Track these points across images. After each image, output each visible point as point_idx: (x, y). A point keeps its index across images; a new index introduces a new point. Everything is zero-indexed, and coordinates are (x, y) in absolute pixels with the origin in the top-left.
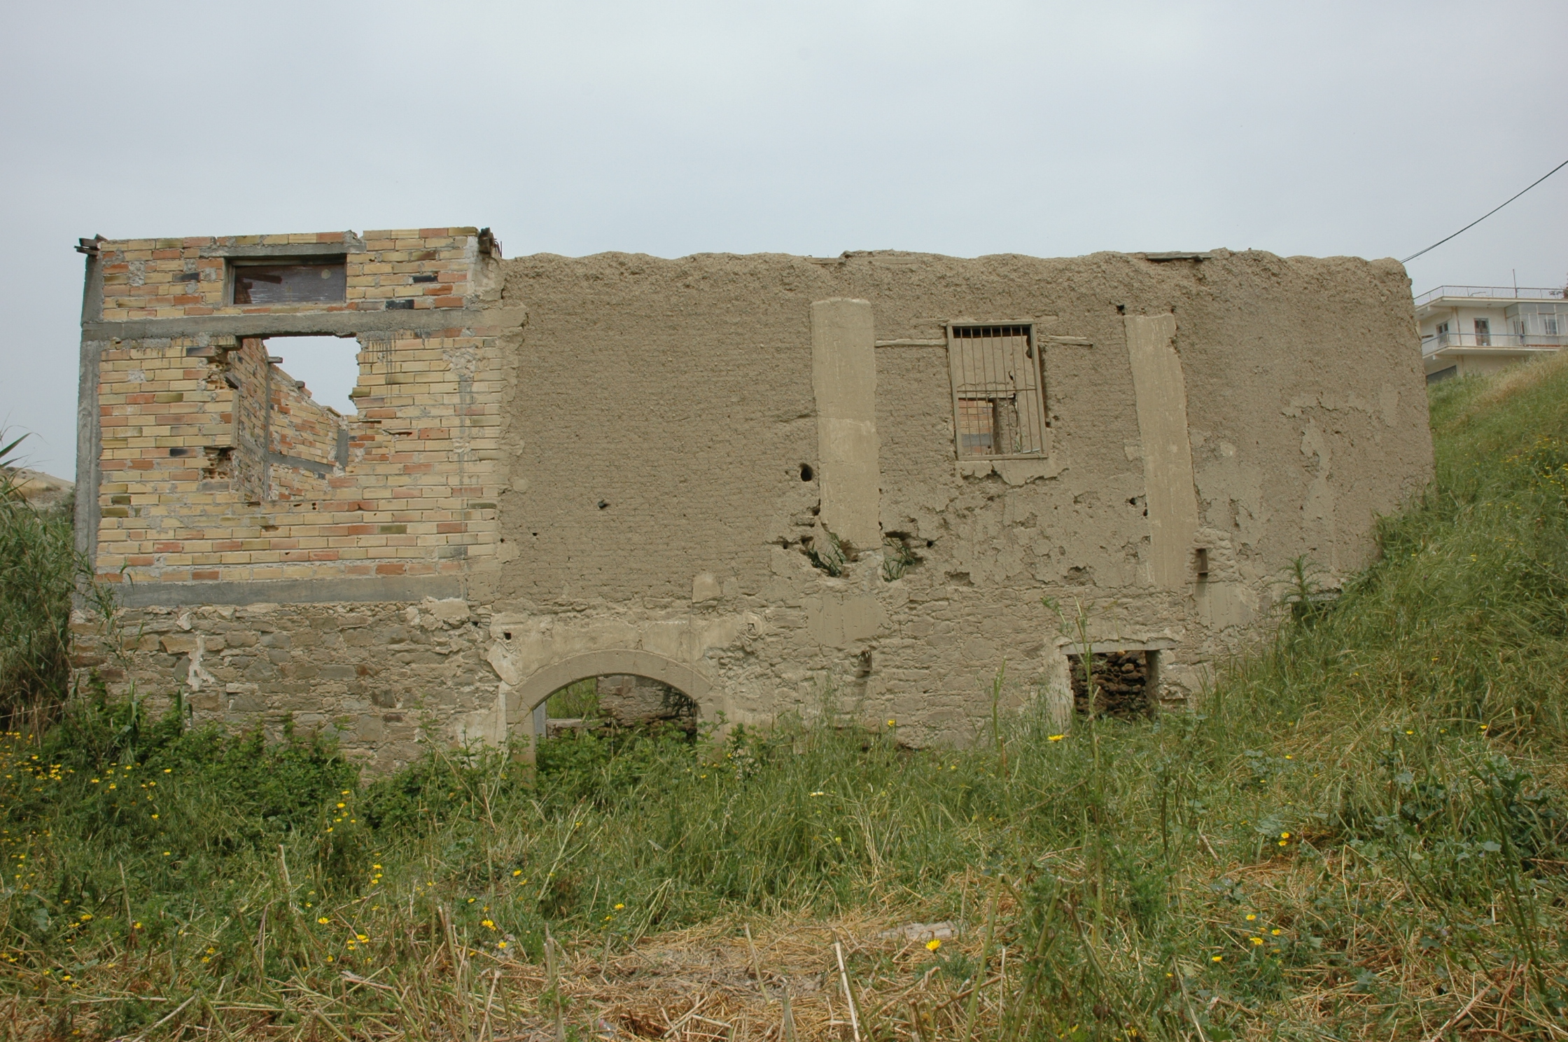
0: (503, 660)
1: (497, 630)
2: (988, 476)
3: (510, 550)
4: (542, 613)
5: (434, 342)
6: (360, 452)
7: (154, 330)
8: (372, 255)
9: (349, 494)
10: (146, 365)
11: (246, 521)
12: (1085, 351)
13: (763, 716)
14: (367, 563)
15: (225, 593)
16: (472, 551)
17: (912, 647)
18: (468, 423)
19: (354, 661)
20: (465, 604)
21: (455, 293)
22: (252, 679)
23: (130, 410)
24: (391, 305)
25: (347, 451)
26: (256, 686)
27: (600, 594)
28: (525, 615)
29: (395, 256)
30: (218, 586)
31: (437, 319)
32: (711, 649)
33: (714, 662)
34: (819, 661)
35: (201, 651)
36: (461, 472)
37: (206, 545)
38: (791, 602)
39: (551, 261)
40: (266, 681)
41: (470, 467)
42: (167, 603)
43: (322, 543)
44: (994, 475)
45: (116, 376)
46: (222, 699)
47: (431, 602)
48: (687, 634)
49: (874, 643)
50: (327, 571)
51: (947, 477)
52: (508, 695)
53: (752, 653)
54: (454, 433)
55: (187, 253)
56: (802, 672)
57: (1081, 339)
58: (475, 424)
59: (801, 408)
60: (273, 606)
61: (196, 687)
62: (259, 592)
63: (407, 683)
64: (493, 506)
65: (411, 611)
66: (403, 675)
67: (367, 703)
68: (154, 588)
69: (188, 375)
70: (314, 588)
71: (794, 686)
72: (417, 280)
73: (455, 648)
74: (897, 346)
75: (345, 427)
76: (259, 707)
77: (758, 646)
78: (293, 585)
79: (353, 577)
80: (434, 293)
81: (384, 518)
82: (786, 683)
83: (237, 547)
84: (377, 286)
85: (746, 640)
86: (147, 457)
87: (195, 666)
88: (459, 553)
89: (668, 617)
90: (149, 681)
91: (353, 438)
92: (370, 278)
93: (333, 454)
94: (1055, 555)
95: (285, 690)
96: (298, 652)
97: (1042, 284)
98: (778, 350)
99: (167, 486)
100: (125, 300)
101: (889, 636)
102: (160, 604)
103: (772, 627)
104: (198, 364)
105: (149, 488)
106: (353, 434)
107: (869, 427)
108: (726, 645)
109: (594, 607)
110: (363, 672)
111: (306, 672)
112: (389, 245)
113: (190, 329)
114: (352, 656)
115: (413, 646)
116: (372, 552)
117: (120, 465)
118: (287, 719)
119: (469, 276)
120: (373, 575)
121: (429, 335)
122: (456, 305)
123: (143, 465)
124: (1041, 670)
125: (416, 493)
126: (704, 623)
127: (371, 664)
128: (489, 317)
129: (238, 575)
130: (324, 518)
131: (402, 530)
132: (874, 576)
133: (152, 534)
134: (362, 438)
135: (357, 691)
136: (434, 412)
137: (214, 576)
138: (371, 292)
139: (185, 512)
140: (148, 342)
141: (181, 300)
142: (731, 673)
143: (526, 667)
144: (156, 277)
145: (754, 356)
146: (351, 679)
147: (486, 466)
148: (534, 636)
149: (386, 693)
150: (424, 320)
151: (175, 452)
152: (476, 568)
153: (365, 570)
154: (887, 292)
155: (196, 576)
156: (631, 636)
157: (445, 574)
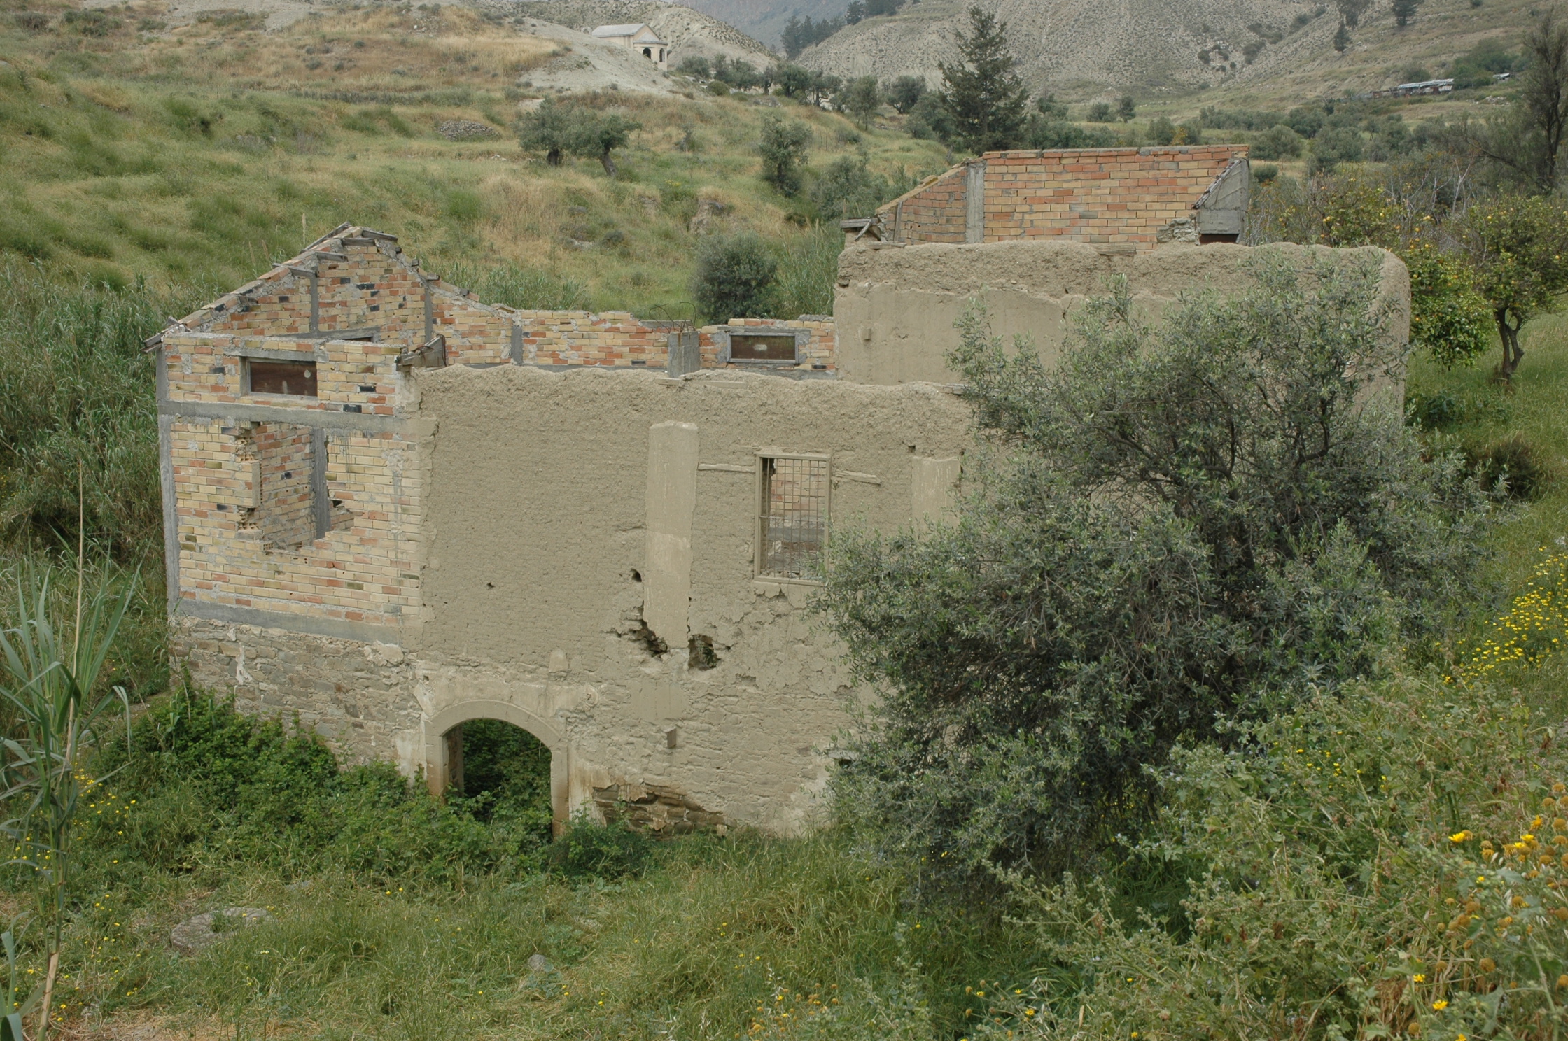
0: (424, 696)
1: (420, 673)
2: (778, 597)
3: (427, 614)
4: (450, 664)
5: (376, 441)
6: (532, 348)
7: (200, 411)
8: (332, 365)
9: (327, 555)
10: (198, 437)
11: (265, 566)
12: (872, 489)
13: (597, 767)
14: (340, 609)
15: (255, 617)
16: (405, 610)
17: (709, 730)
18: (400, 510)
19: (334, 680)
20: (400, 650)
21: (387, 404)
22: (274, 682)
23: (191, 471)
24: (347, 408)
25: (521, 347)
26: (276, 688)
27: (488, 655)
28: (438, 664)
29: (348, 368)
30: (250, 612)
31: (375, 424)
32: (561, 709)
33: (563, 720)
34: (639, 730)
35: (243, 658)
36: (396, 549)
37: (242, 579)
38: (619, 682)
39: (457, 376)
40: (282, 684)
41: (402, 545)
42: (222, 618)
43: (311, 588)
44: (781, 595)
45: (180, 443)
46: (257, 692)
47: (378, 644)
48: (545, 695)
49: (680, 723)
50: (316, 611)
51: (743, 593)
52: (426, 723)
53: (591, 717)
54: (391, 516)
55: (217, 350)
56: (626, 738)
57: (871, 477)
58: (405, 511)
59: (635, 520)
60: (283, 631)
61: (241, 682)
62: (274, 620)
63: (366, 701)
64: (417, 578)
65: (367, 649)
66: (363, 695)
67: (343, 711)
68: (214, 606)
69: (224, 449)
70: (307, 622)
71: (619, 746)
72: (363, 389)
73: (394, 682)
74: (715, 470)
75: (518, 323)
76: (279, 702)
77: (595, 712)
78: (296, 618)
79: (332, 618)
80: (374, 401)
81: (348, 576)
82: (615, 744)
83: (261, 584)
84: (337, 391)
85: (586, 705)
86: (205, 509)
87: (240, 668)
88: (397, 610)
89: (532, 680)
90: (214, 673)
91: (526, 334)
92: (332, 384)
93: (507, 351)
94: (827, 671)
95: (294, 693)
96: (299, 668)
97: (846, 419)
98: (622, 467)
99: (217, 531)
100: (181, 384)
101: (690, 720)
102: (217, 618)
103: (605, 699)
104: (228, 440)
105: (206, 532)
106: (526, 330)
107: (684, 543)
108: (572, 708)
109: (484, 665)
110: (339, 689)
111: (306, 683)
112: (342, 356)
113: (222, 413)
114: (333, 677)
115: (369, 676)
116: (343, 601)
117: (188, 513)
118: (296, 714)
119: (397, 390)
120: (343, 619)
121: (372, 436)
122: (388, 412)
123: (201, 514)
124: (810, 767)
125: (368, 560)
126: (559, 688)
127: (344, 683)
128: (411, 426)
129: (261, 604)
130: (312, 571)
131: (360, 587)
132: (680, 670)
133: (210, 566)
134: (535, 334)
135: (337, 701)
136: (378, 499)
137: (248, 603)
138: (334, 395)
139: (229, 553)
140: (198, 419)
141: (215, 388)
142: (577, 730)
143: (438, 704)
144: (198, 367)
145: (603, 471)
146: (332, 693)
147: (411, 547)
148: (444, 681)
149: (354, 706)
150: (368, 423)
151: (220, 507)
152: (408, 624)
153: (337, 614)
154: (714, 418)
155: (238, 602)
156: (506, 692)
157: (388, 625)
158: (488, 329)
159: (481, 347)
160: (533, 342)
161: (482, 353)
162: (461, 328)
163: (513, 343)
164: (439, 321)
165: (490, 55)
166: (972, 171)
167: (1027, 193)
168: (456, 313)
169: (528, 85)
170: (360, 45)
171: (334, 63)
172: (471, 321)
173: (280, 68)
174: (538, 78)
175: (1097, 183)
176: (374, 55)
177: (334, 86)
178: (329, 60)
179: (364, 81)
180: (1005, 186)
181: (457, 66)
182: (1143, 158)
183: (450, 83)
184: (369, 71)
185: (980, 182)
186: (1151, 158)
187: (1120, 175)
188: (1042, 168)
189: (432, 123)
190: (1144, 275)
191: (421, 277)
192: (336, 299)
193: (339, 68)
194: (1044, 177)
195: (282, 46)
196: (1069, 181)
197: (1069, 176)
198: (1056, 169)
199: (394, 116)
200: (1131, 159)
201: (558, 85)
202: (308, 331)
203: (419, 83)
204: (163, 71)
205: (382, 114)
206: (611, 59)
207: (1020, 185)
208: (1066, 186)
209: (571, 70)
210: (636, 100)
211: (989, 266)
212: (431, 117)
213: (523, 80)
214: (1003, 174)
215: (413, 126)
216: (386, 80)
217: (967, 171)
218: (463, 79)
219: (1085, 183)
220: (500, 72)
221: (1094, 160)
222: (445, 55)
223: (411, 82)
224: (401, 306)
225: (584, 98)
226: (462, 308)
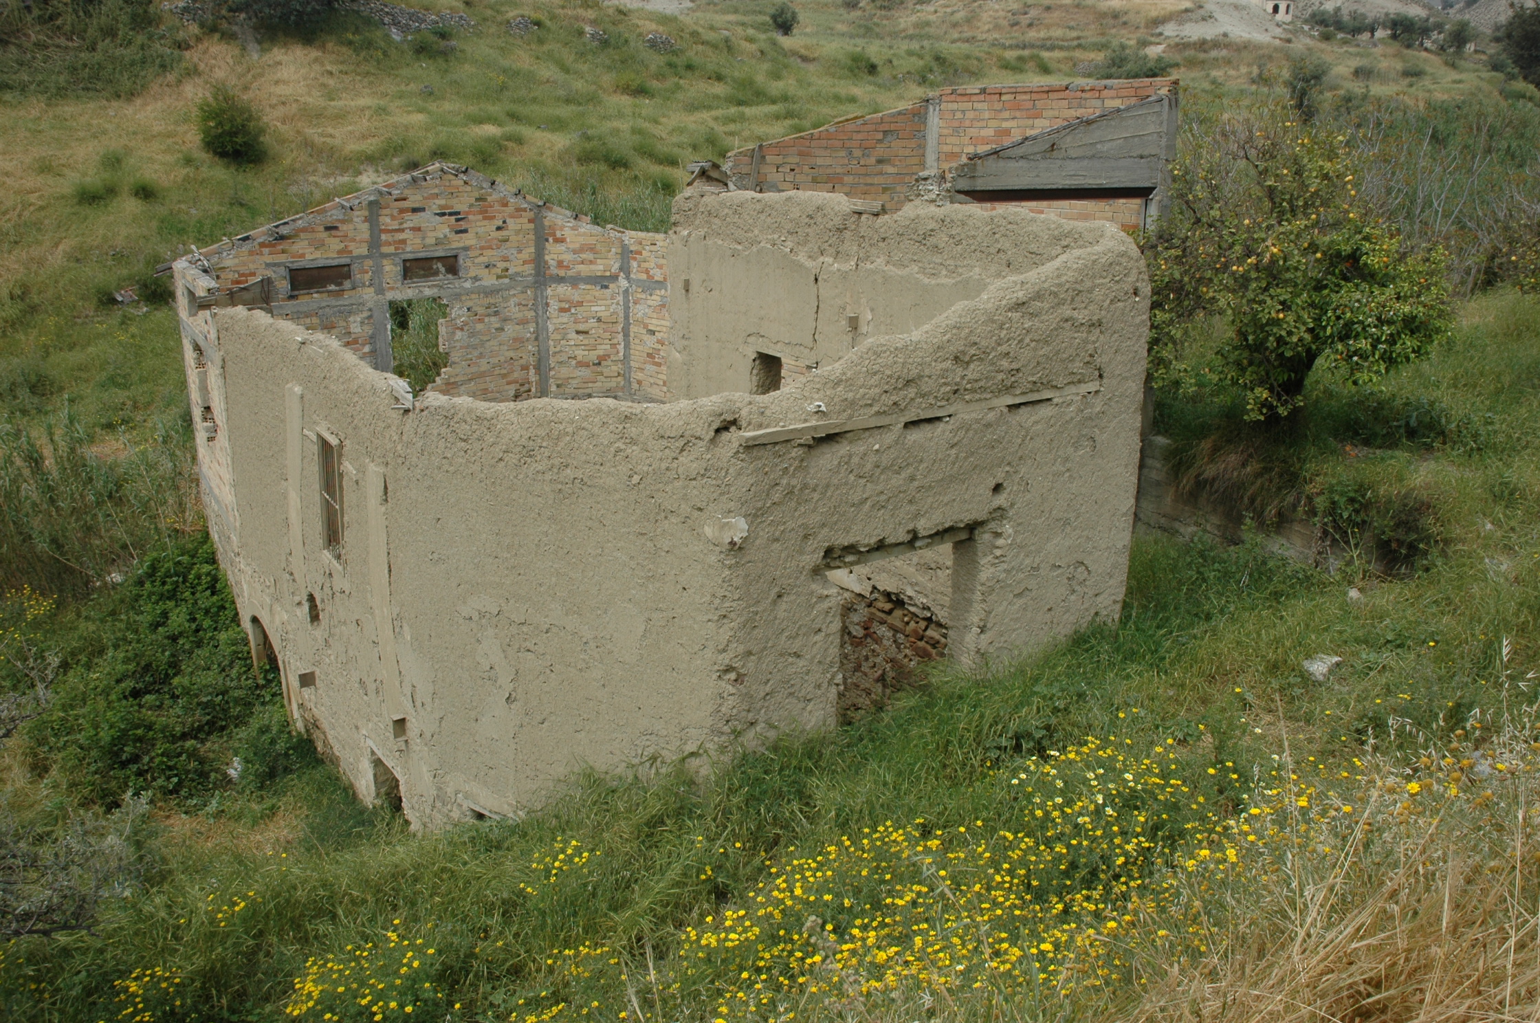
3: (239, 519)
6: (635, 265)
18: (223, 428)
25: (628, 263)
32: (278, 626)
39: (232, 318)
48: (271, 611)
49: (314, 668)
51: (320, 563)
57: (354, 472)
64: (233, 487)
74: (308, 437)
75: (627, 242)
85: (285, 629)
88: (233, 511)
91: (631, 252)
93: (617, 266)
98: (281, 420)
106: (631, 249)
107: (298, 503)
134: (636, 253)
136: (218, 416)
143: (248, 595)
147: (229, 460)
148: (248, 578)
152: (236, 524)
154: (309, 384)
158: (598, 247)
159: (591, 262)
160: (635, 259)
161: (593, 267)
162: (572, 246)
163: (622, 259)
164: (551, 240)
165: (1138, 13)
166: (931, 108)
167: (973, 132)
168: (567, 233)
169: (1161, 34)
170: (1048, 8)
171: (1028, 22)
172: (581, 239)
173: (991, 26)
174: (1170, 30)
175: (1030, 122)
176: (1056, 14)
177: (1022, 38)
178: (1024, 20)
179: (1042, 34)
180: (956, 124)
181: (1112, 22)
182: (1072, 94)
183: (1103, 34)
184: (1048, 27)
185: (936, 120)
186: (1079, 93)
187: (1051, 113)
188: (985, 106)
189: (1071, 64)
190: (884, 239)
191: (529, 203)
192: (405, 226)
193: (1030, 25)
194: (987, 115)
195: (997, 11)
196: (1007, 120)
197: (1006, 114)
198: (998, 106)
199: (1041, 59)
200: (1062, 95)
201: (1182, 34)
202: (366, 253)
203: (1080, 34)
204: (917, 31)
205: (1032, 57)
206: (1235, 13)
207: (967, 123)
208: (1005, 125)
209: (1196, 22)
210: (1236, 44)
211: (769, 219)
212: (1071, 59)
213: (1158, 31)
214: (954, 112)
215: (1053, 65)
216: (1058, 33)
217: (927, 108)
218: (1113, 31)
219: (1021, 122)
220: (1142, 25)
221: (1027, 97)
222: (1105, 13)
223: (1074, 34)
224: (499, 229)
225: (1195, 44)
226: (573, 229)
